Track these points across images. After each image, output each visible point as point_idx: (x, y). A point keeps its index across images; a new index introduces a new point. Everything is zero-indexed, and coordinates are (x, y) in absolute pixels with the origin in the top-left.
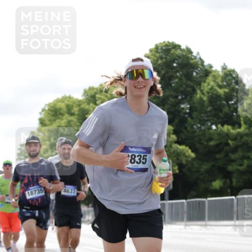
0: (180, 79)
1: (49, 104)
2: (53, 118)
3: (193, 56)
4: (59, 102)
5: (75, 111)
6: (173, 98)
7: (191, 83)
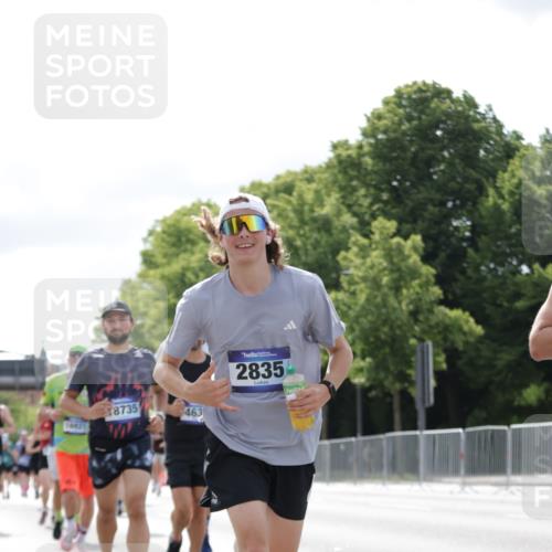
0: (451, 164)
1: (164, 221)
2: (174, 250)
3: (479, 113)
4: (185, 214)
6: (435, 206)
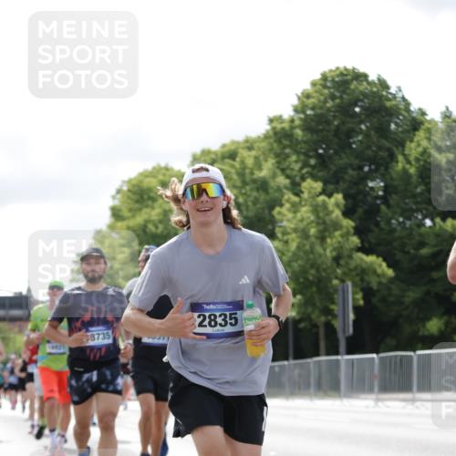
0: (367, 135)
3: (391, 94)
6: (354, 169)
7: (386, 144)
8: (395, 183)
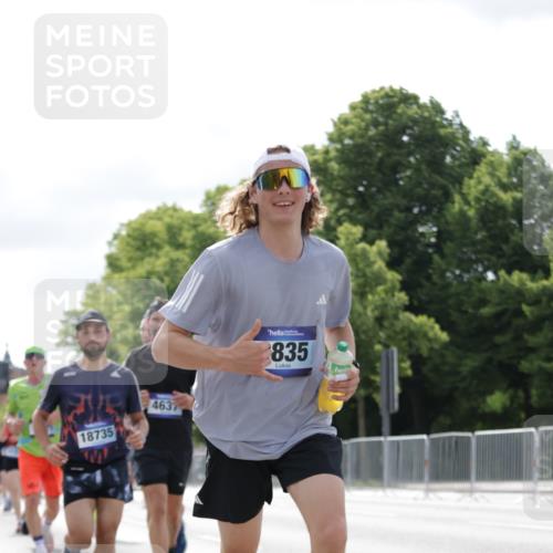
0: (417, 170)
3: (446, 119)
4: (151, 218)
5: (185, 239)
6: (401, 211)
7: (441, 181)
8: (451, 228)
